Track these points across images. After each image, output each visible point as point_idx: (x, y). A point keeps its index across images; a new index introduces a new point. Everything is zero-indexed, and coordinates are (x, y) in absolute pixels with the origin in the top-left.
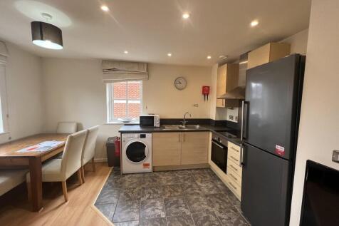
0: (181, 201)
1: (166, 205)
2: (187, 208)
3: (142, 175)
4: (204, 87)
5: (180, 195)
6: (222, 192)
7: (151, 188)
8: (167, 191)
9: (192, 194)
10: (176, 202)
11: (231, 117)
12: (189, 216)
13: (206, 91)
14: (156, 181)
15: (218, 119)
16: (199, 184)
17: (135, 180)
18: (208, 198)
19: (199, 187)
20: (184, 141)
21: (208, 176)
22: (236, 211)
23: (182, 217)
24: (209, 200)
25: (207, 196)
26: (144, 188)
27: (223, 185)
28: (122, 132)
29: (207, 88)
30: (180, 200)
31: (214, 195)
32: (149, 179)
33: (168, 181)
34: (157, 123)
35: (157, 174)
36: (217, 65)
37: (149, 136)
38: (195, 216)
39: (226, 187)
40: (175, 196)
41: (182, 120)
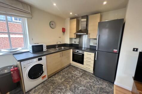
0: (77, 85)
1: (72, 92)
2: (81, 87)
3: (43, 85)
4: (63, 28)
5: (73, 83)
6: (84, 72)
7: (56, 88)
8: (66, 85)
9: (76, 79)
10: (75, 87)
11: (75, 42)
12: (85, 89)
13: (64, 30)
14: (55, 83)
15: (70, 43)
16: (74, 73)
17: (42, 91)
18: (82, 77)
19: (75, 74)
20: (62, 56)
21: (73, 68)
22: (93, 76)
23: (84, 92)
24: (84, 78)
25: (81, 76)
26: (52, 92)
27: (81, 69)
28: (21, 61)
29: (64, 29)
30: (75, 85)
31: (83, 75)
32: (50, 84)
33: (61, 80)
34: (45, 49)
35: (52, 79)
36: (69, 18)
37: (44, 58)
38: (87, 87)
39: (83, 70)
40: (72, 85)
41: (56, 45)
